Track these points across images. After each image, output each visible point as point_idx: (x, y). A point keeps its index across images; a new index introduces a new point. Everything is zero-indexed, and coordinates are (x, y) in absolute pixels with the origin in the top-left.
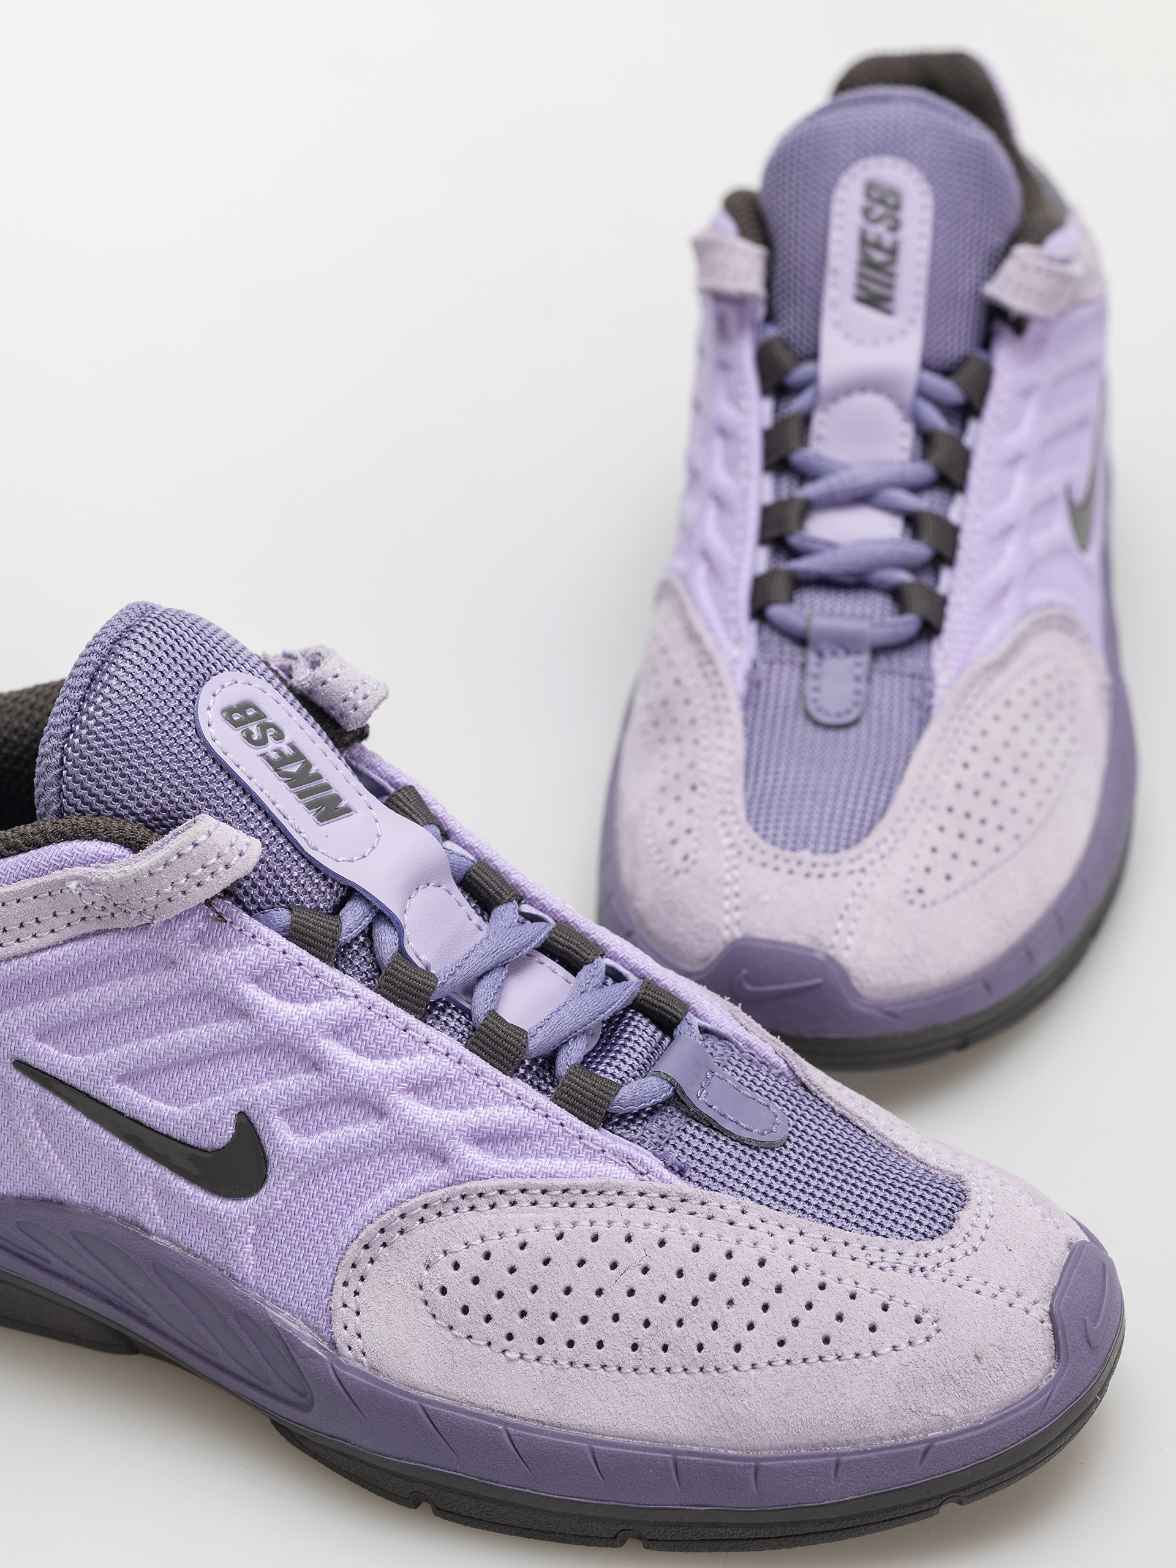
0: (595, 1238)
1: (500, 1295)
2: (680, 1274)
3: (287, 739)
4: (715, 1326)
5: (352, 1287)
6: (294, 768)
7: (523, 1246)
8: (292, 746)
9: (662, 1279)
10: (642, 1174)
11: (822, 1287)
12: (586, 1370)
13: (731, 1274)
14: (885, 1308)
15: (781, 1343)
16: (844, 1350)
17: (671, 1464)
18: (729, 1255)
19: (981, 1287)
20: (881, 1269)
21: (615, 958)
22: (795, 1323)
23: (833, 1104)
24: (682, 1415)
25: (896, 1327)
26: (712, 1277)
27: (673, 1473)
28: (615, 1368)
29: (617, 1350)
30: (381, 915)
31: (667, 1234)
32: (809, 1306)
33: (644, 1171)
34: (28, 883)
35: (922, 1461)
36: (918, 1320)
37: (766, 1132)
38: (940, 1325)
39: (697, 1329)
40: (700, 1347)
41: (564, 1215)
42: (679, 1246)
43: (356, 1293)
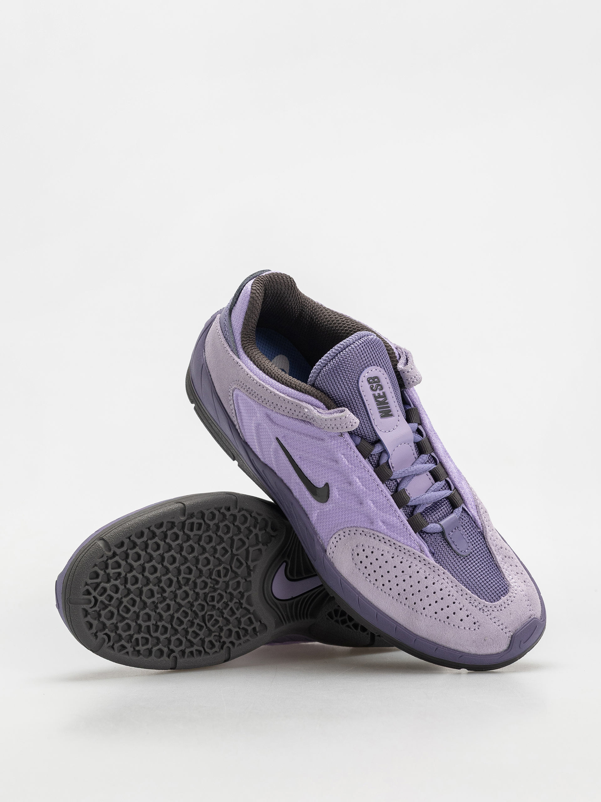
0: (401, 562)
1: (371, 564)
2: (419, 582)
3: (383, 391)
4: (421, 600)
5: (337, 540)
6: (381, 400)
7: (382, 555)
8: (384, 393)
9: (413, 581)
10: (422, 551)
11: (454, 603)
12: (384, 593)
13: (432, 589)
14: (468, 616)
15: (436, 613)
16: (451, 622)
17: (395, 627)
18: (434, 584)
19: (496, 622)
20: (472, 605)
21: (450, 479)
22: (442, 609)
23: (489, 547)
24: (403, 617)
25: (468, 622)
26: (427, 587)
27: (395, 629)
28: (392, 597)
29: (394, 593)
30: (385, 451)
31: (421, 571)
32: (448, 607)
33: (423, 551)
34: (297, 401)
35: (459, 658)
36: (475, 623)
37: (463, 551)
38: (480, 627)
39: (416, 599)
40: (415, 603)
41: (397, 552)
42: (422, 575)
43: (337, 542)
